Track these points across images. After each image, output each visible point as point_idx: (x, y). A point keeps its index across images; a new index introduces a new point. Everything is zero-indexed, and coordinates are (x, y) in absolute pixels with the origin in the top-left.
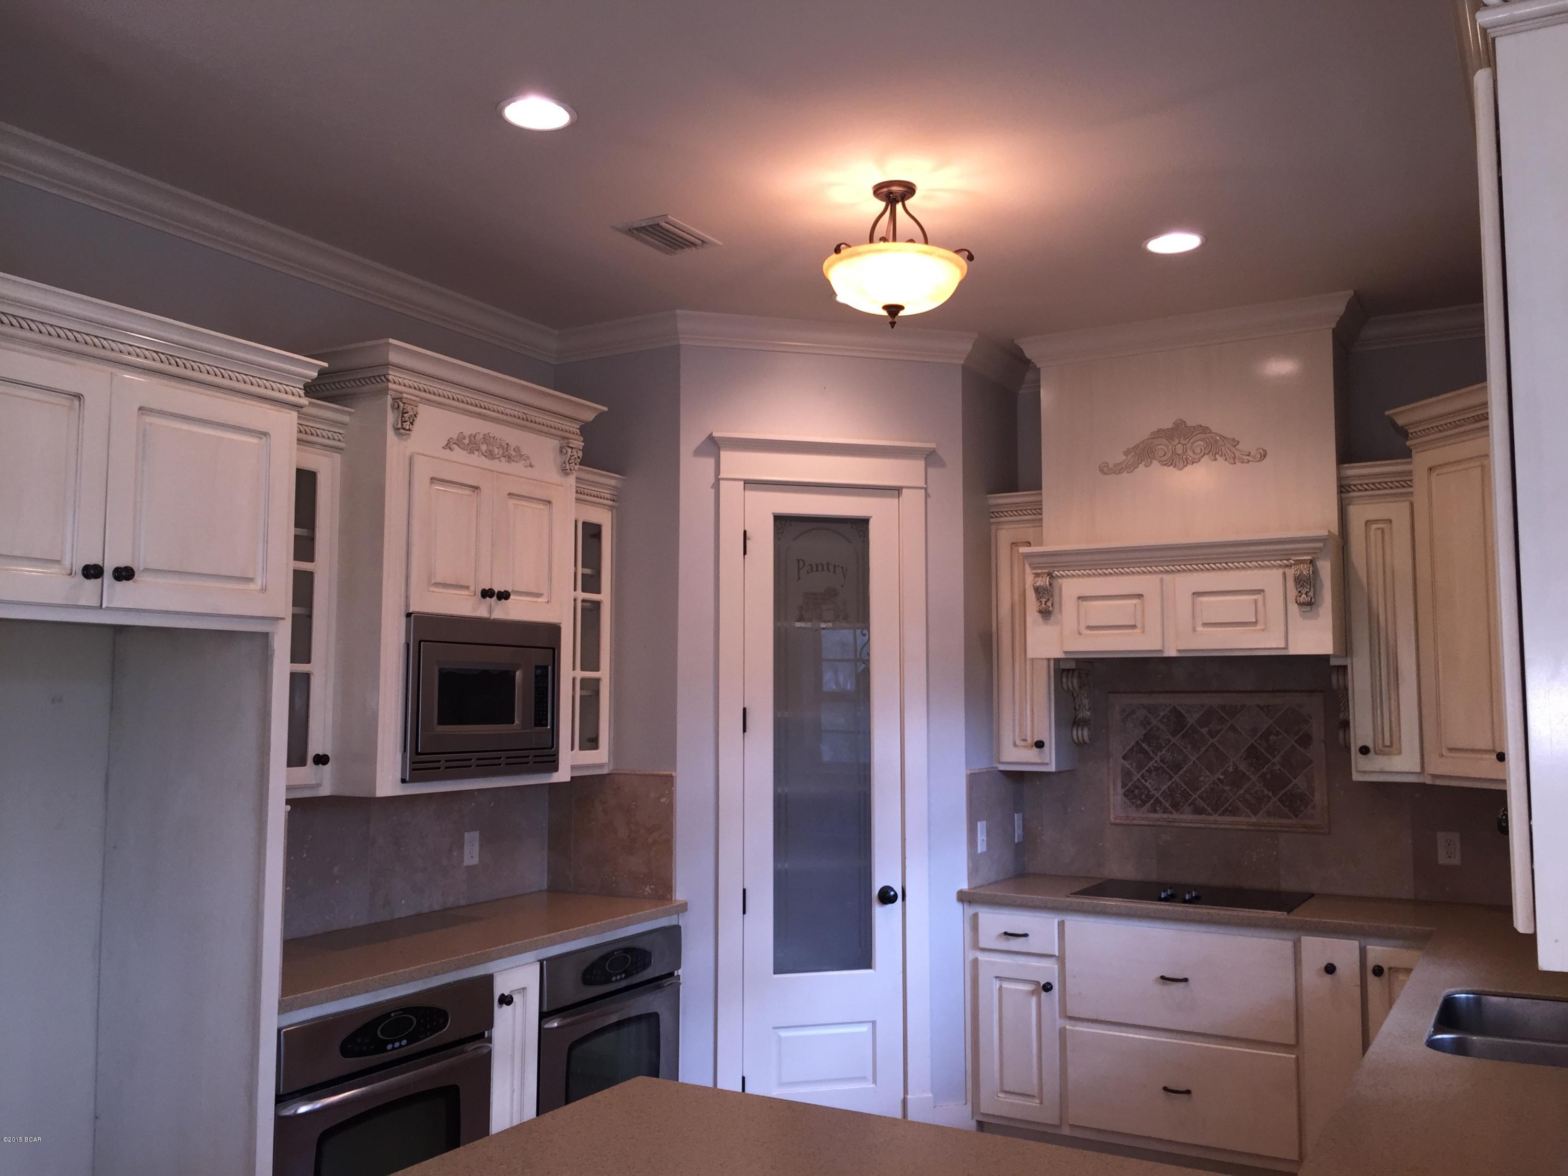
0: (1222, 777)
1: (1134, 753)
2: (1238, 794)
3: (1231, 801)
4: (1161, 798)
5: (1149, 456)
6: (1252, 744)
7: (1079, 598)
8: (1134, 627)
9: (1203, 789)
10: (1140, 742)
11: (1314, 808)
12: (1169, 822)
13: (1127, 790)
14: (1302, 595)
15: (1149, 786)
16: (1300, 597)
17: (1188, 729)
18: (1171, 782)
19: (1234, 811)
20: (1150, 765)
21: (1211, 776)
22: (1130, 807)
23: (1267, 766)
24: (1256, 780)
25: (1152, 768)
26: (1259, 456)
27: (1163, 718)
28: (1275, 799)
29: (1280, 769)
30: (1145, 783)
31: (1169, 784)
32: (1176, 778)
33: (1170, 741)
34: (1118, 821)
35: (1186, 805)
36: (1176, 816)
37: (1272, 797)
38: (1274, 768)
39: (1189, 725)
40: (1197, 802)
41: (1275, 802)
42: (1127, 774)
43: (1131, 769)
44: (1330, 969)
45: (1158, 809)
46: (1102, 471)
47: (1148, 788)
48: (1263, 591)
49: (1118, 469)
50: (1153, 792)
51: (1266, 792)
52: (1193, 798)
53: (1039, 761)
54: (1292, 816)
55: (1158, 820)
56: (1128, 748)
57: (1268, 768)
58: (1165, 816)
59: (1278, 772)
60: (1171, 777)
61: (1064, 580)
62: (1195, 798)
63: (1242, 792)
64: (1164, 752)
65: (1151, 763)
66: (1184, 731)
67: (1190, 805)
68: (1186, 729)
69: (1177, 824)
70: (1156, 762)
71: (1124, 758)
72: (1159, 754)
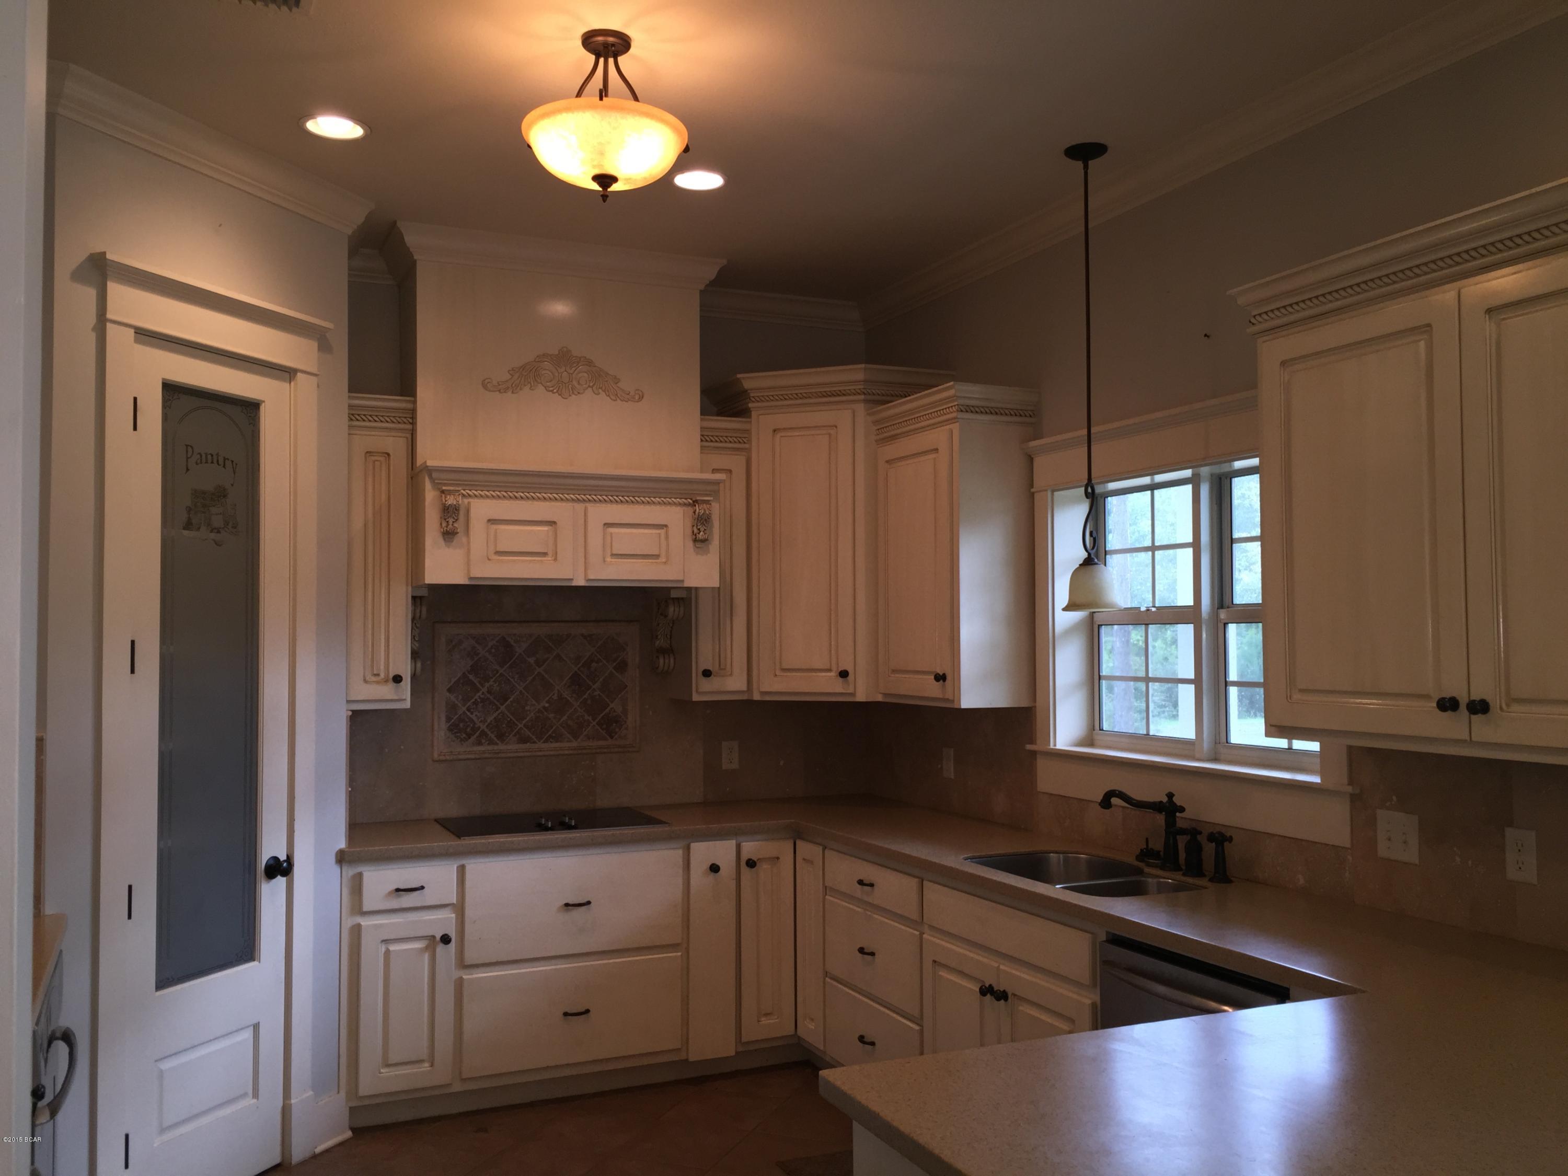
0: (547, 705)
1: (461, 685)
2: (562, 720)
3: (554, 728)
4: (486, 730)
5: (535, 380)
6: (576, 672)
7: (489, 521)
8: (545, 554)
9: (528, 718)
10: (467, 673)
11: (626, 729)
12: (496, 753)
13: (450, 725)
14: (700, 532)
15: (475, 718)
16: (699, 533)
17: (516, 659)
18: (498, 712)
19: (557, 738)
20: (476, 697)
21: (537, 704)
22: (454, 741)
23: (588, 692)
24: (578, 706)
25: (479, 700)
26: (637, 397)
27: (492, 648)
28: (594, 723)
29: (599, 694)
30: (471, 716)
31: (495, 715)
32: (503, 708)
33: (497, 672)
34: (442, 758)
35: (511, 736)
36: (502, 747)
37: (592, 721)
38: (594, 694)
39: (517, 654)
40: (522, 731)
41: (594, 725)
42: (452, 708)
43: (456, 702)
44: (715, 868)
45: (483, 741)
46: (485, 386)
47: (473, 720)
48: (666, 526)
49: (502, 388)
50: (478, 724)
51: (586, 717)
52: (519, 727)
53: (396, 697)
54: (608, 737)
55: (484, 752)
56: (453, 680)
57: (589, 694)
58: (490, 748)
59: (598, 697)
60: (498, 709)
61: (476, 500)
62: (521, 727)
63: (565, 718)
64: (491, 682)
65: (479, 694)
66: (512, 661)
67: (515, 735)
68: (514, 659)
69: (503, 755)
70: (483, 693)
71: (449, 690)
72: (487, 685)
